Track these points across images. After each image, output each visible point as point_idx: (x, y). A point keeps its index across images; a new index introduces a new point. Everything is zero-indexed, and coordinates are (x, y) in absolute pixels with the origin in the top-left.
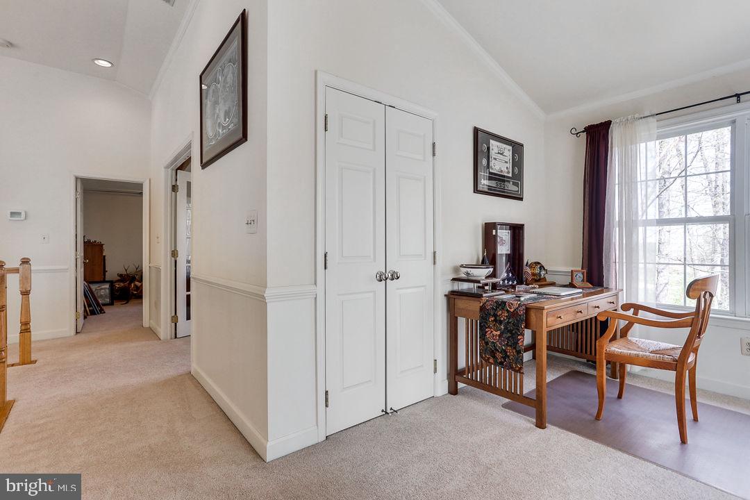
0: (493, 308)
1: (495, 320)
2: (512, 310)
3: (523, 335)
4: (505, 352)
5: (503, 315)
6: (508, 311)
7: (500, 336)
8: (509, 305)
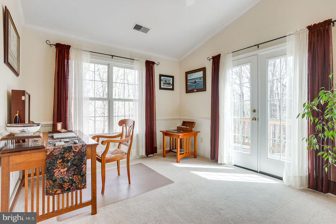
0: (61, 153)
1: (63, 161)
2: (77, 151)
3: (85, 164)
4: (72, 180)
5: (70, 156)
6: (74, 152)
7: (67, 171)
8: (75, 148)
